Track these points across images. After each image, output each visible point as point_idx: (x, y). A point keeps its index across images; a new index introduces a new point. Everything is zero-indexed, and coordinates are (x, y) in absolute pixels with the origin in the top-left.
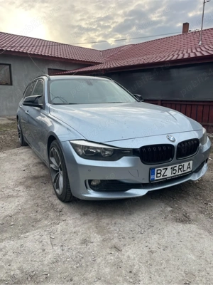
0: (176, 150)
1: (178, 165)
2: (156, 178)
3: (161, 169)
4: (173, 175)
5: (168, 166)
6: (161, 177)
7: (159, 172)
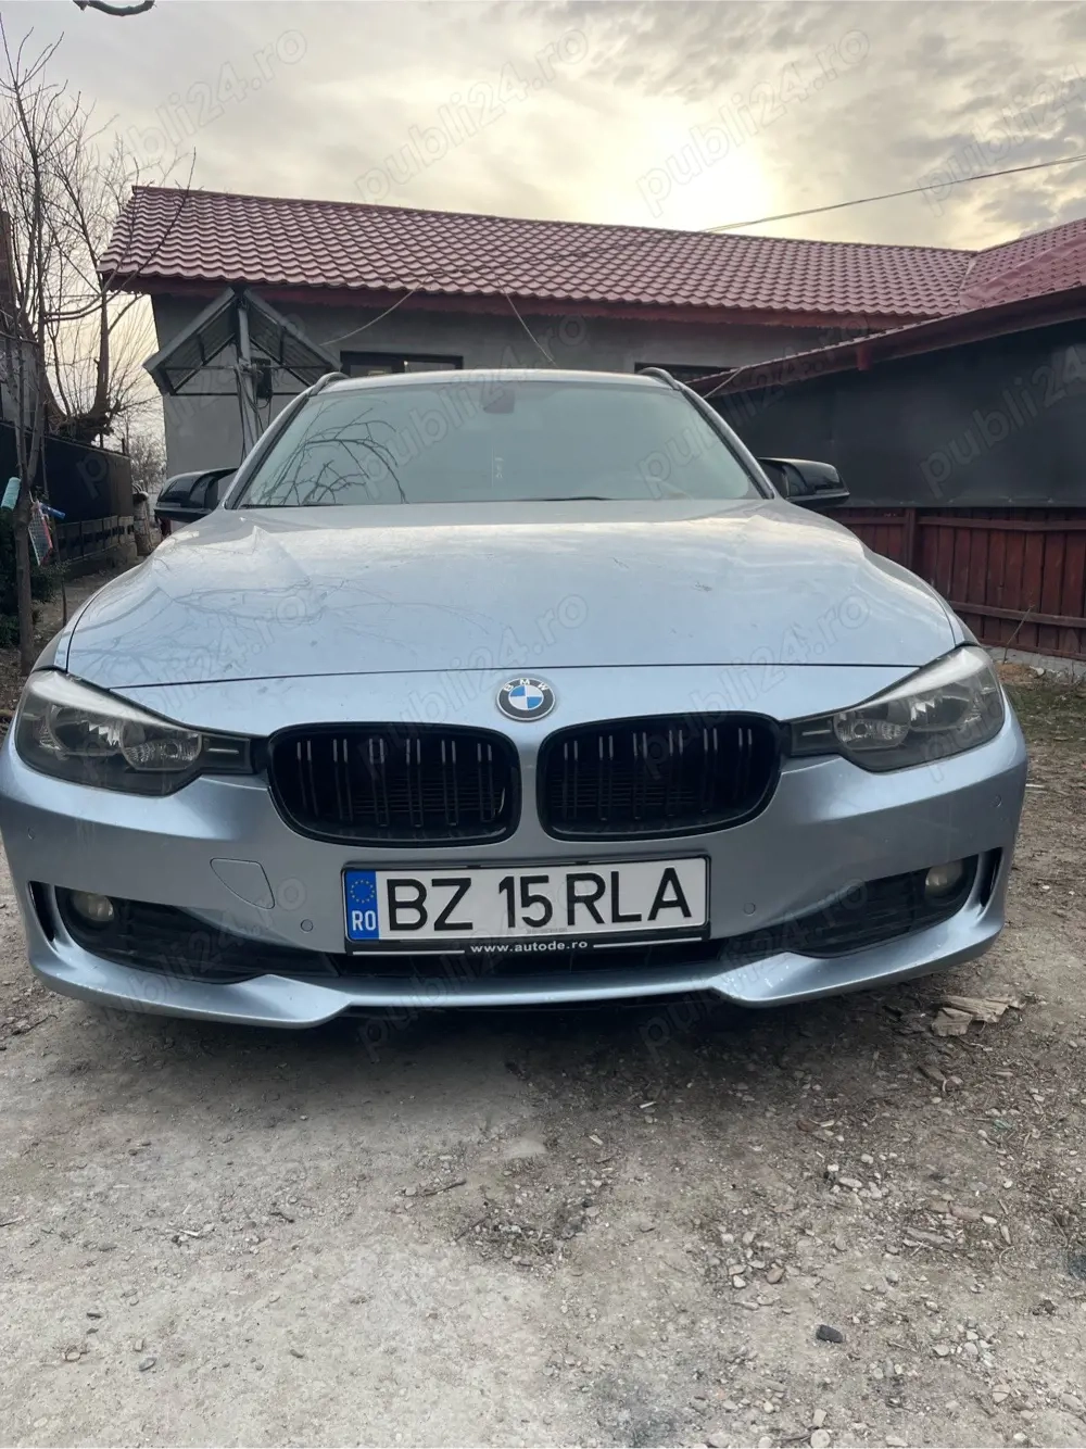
0: (528, 770)
1: (558, 876)
2: (386, 934)
3: (425, 878)
4: (522, 930)
5: (474, 865)
6: (428, 933)
7: (409, 894)
